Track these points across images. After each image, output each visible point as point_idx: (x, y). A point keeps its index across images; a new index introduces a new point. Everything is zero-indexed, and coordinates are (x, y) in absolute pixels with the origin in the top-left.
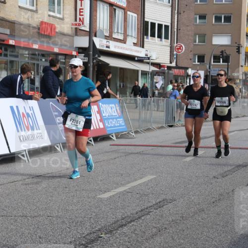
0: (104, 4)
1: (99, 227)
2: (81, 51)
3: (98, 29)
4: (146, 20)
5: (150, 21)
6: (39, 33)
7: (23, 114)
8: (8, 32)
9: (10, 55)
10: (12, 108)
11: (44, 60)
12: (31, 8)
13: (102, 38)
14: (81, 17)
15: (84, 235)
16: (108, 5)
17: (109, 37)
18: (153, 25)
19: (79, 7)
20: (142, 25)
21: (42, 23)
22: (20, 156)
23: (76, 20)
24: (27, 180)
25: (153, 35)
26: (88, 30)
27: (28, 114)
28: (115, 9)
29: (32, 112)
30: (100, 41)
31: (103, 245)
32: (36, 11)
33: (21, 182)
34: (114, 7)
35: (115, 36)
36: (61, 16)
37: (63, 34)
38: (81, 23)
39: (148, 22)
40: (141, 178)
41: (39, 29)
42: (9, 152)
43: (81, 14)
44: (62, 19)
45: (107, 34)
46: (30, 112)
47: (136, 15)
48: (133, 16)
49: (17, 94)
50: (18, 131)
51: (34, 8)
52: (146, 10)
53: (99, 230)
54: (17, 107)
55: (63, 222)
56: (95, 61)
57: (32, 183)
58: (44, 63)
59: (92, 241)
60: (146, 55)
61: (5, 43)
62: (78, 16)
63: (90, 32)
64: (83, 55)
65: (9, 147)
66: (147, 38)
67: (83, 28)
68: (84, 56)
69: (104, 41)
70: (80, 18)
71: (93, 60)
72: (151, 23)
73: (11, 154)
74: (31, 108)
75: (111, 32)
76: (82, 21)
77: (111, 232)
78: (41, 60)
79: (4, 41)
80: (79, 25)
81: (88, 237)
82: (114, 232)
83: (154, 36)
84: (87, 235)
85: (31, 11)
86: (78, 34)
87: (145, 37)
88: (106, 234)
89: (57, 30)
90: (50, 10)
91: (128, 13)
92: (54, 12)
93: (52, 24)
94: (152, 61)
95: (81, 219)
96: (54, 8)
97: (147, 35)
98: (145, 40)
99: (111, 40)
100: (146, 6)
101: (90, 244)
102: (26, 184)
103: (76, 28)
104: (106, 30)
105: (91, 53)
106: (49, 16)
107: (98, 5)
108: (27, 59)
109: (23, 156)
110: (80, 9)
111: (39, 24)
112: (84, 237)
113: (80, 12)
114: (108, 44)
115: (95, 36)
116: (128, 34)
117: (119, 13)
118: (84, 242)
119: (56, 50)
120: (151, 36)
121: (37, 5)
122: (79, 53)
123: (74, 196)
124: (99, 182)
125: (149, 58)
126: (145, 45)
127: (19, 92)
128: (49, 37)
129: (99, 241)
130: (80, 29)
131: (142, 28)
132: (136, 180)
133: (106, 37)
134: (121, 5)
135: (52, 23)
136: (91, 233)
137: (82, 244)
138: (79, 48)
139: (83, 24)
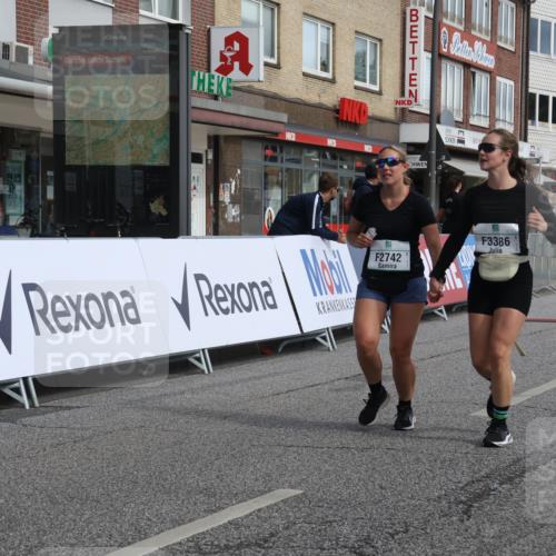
0: (454, 64)
1: (487, 470)
2: (412, 149)
3: (442, 109)
4: (530, 90)
5: (538, 93)
6: (337, 118)
7: (322, 263)
8: (284, 118)
9: (288, 160)
10: (303, 252)
11: (345, 167)
12: (324, 75)
13: (451, 125)
14: (413, 89)
15: (461, 485)
16: (461, 67)
17: (464, 124)
18: (544, 99)
19: (408, 71)
20: (524, 101)
21: (343, 101)
22: (318, 339)
23: (403, 94)
24: (336, 383)
25: (544, 118)
26: (428, 112)
27: (330, 264)
28: (474, 74)
29: (337, 259)
30: (448, 131)
31: (501, 505)
32: (333, 81)
33: (326, 387)
34: (473, 70)
35: (474, 121)
36: (376, 88)
37: (382, 120)
38: (413, 99)
39: (534, 95)
40: (547, 381)
41: (337, 111)
42: (299, 333)
43: (413, 83)
44: (380, 93)
45: (460, 120)
46: (334, 261)
47: (512, 83)
48: (506, 85)
49: (314, 227)
50: (315, 295)
51: (328, 75)
52: (531, 74)
53: (488, 477)
54: (312, 251)
55: (418, 459)
56: (440, 167)
57: (348, 389)
58: (346, 171)
59: (479, 497)
60: (532, 155)
61: (280, 138)
62: (407, 88)
63: (431, 115)
64: (419, 156)
65: (299, 324)
66: (533, 124)
67: (415, 109)
68: (421, 160)
69: (455, 131)
70: (410, 91)
71: (437, 166)
72: (541, 96)
73: (303, 335)
74: (336, 254)
75: (467, 115)
76: (414, 95)
77: (510, 480)
78: (341, 167)
79: (277, 134)
80: (410, 103)
81: (468, 488)
82: (517, 480)
83: (546, 121)
84: (466, 485)
85: (324, 80)
86: (408, 119)
87: (529, 122)
88: (501, 484)
89: (370, 113)
90: (356, 78)
91: (498, 78)
92: (364, 81)
93: (361, 104)
94: (543, 165)
95: (448, 456)
96: (365, 75)
97: (533, 118)
98: (530, 127)
99: (466, 129)
100: (531, 66)
101: (476, 501)
102: (337, 390)
103: (403, 109)
104: (458, 111)
105: (434, 152)
106: (356, 88)
107: (443, 66)
108: (316, 166)
109: (324, 338)
110: (411, 75)
111: (337, 103)
112: (462, 488)
113: (411, 80)
114: (461, 135)
115: (439, 122)
116: (497, 116)
117: (482, 81)
118: (463, 498)
119: (368, 149)
120: (540, 120)
121: (334, 68)
122: (409, 153)
123: (427, 412)
124: (470, 388)
125: (538, 161)
126: (529, 137)
127: (317, 225)
128: (355, 126)
129: (491, 497)
130: (411, 111)
131: (523, 105)
132: (537, 384)
133: (458, 124)
134: (485, 64)
135: (360, 100)
136: (473, 482)
137: (461, 502)
138: (409, 145)
139: (416, 100)
